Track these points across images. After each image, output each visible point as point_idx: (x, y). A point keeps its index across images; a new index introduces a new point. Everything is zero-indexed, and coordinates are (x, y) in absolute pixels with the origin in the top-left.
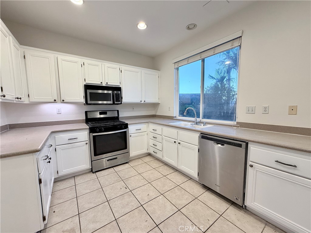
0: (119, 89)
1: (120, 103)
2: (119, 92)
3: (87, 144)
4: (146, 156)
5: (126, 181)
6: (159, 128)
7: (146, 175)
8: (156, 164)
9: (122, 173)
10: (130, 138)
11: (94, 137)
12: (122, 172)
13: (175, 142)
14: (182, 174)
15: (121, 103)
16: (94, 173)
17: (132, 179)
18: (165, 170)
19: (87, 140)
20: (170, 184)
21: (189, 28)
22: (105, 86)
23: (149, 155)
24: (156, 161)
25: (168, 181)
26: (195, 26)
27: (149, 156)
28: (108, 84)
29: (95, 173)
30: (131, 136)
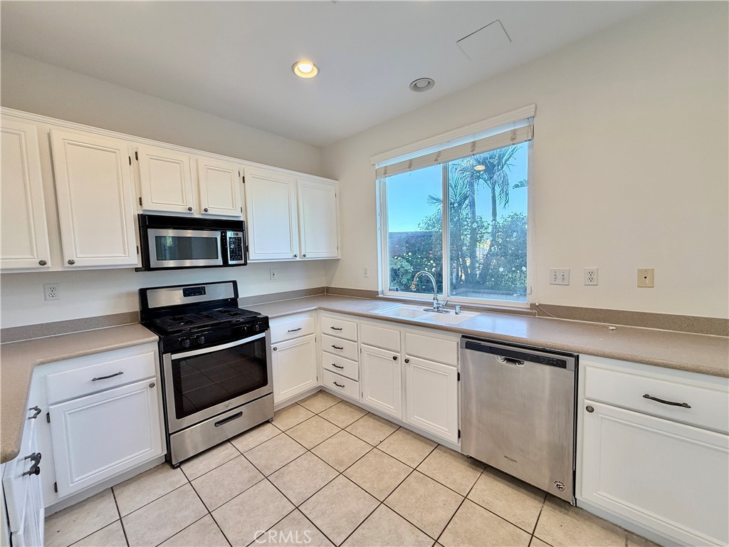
0: (238, 226)
1: (242, 262)
2: (240, 234)
3: (152, 385)
4: (315, 395)
5: (276, 477)
6: (348, 324)
7: (326, 450)
8: (344, 417)
9: (260, 453)
10: (273, 355)
11: (176, 364)
12: (259, 451)
13: (395, 358)
14: (414, 435)
15: (245, 264)
16: (177, 468)
17: (291, 469)
18: (373, 432)
19: (154, 374)
20: (395, 470)
21: (415, 87)
22: (201, 217)
23: (322, 391)
24: (343, 407)
25: (386, 460)
26: (430, 83)
27: (320, 395)
28: (209, 212)
29: (179, 466)
30: (275, 349)
